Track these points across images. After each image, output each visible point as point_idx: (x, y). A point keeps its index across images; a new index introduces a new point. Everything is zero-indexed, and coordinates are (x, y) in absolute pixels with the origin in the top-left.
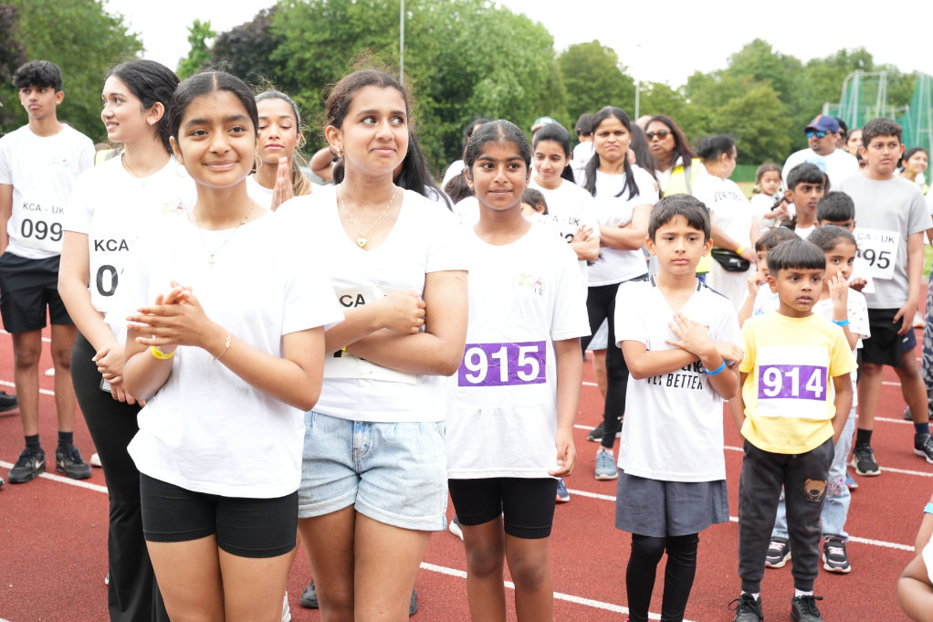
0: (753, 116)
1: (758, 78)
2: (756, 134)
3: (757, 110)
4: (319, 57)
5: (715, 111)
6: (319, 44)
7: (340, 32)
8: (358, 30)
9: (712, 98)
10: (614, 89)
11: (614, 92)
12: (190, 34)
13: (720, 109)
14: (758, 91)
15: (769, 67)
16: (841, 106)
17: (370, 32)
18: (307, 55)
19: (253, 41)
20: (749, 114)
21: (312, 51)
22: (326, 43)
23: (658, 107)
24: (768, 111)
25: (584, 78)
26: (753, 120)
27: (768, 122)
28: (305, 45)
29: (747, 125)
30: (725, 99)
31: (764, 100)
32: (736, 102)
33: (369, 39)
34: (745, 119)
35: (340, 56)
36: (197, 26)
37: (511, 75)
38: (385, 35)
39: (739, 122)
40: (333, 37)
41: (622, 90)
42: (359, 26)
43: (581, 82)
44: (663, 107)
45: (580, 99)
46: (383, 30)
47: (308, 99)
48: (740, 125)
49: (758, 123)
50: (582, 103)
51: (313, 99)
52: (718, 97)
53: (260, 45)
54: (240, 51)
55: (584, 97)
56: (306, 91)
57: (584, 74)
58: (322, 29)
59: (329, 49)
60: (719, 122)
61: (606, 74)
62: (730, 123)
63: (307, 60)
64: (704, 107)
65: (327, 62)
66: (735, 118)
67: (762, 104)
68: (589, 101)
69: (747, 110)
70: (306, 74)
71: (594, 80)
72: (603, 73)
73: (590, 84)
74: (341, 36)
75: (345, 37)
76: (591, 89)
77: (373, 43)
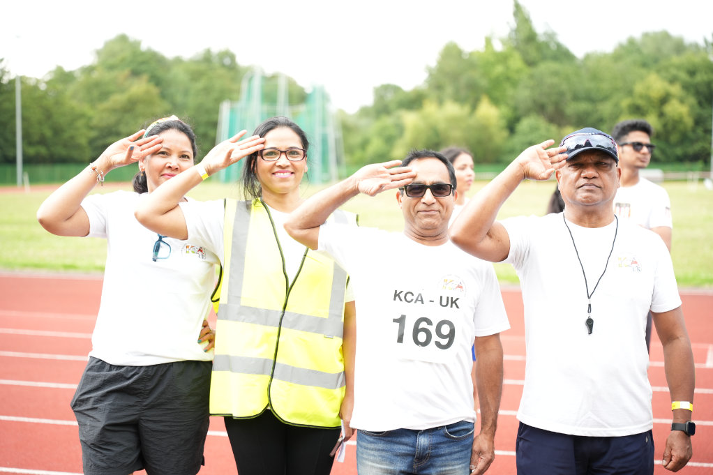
1: (135, 74)
3: (140, 108)
14: (139, 87)
15: (143, 63)
16: (240, 105)
30: (105, 95)
32: (118, 99)
52: (96, 93)
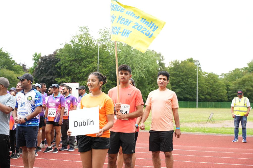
0: (245, 85)
2: (246, 91)
4: (71, 65)
5: (232, 83)
6: (71, 61)
7: (78, 57)
8: (84, 57)
9: (232, 78)
10: (189, 75)
11: (190, 76)
12: (34, 58)
13: (234, 82)
17: (88, 57)
18: (67, 65)
19: (51, 60)
20: (243, 84)
21: (68, 64)
22: (73, 60)
23: (207, 82)
24: (251, 83)
25: (179, 71)
26: (245, 86)
27: (250, 87)
28: (66, 61)
29: (242, 88)
31: (249, 79)
33: (88, 59)
34: (242, 86)
35: (78, 65)
36: (36, 55)
37: (140, 71)
38: (93, 58)
39: (240, 87)
40: (76, 59)
41: (193, 76)
42: (84, 55)
43: (178, 73)
44: (210, 81)
45: (178, 79)
46: (93, 57)
47: (67, 79)
48: (240, 88)
49: (246, 87)
50: (178, 80)
51: (69, 79)
53: (53, 61)
54: (46, 63)
55: (179, 78)
56: (67, 77)
57: (179, 70)
58: (72, 56)
59: (74, 62)
60: (233, 87)
61: (186, 70)
62: (236, 87)
63: (67, 66)
64: (229, 82)
65: (74, 67)
66: (239, 85)
67: (248, 80)
68: (181, 79)
69: (243, 83)
70: (67, 71)
71: (182, 72)
72: (185, 70)
73: (181, 73)
74: (79, 58)
75: (80, 59)
76: (181, 75)
77: (89, 61)
